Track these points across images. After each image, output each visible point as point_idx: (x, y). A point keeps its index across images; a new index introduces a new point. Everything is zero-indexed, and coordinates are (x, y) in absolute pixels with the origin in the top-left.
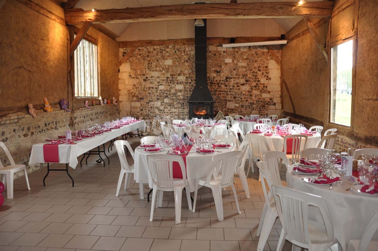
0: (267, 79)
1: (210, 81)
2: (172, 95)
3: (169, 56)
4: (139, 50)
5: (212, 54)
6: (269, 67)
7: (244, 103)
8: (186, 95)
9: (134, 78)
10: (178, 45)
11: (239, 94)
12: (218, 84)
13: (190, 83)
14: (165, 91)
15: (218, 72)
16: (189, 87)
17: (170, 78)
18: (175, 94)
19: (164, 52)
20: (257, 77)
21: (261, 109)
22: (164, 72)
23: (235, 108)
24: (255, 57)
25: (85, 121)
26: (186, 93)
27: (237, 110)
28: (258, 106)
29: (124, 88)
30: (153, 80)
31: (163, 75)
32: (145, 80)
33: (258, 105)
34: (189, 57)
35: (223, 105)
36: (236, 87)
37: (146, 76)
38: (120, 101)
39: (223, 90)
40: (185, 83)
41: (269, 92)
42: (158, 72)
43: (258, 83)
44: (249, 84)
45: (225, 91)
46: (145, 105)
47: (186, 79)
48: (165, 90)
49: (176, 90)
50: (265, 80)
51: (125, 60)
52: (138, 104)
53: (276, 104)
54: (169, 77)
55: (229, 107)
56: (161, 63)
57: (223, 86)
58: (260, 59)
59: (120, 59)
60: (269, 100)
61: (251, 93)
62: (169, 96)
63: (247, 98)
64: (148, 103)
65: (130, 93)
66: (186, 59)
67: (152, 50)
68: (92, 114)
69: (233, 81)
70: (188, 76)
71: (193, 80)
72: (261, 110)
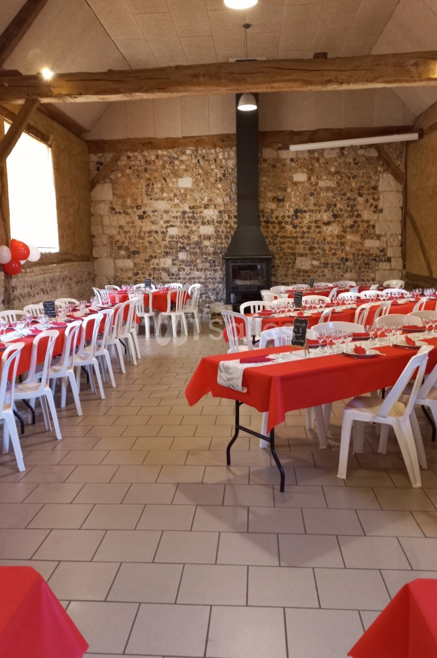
0: (374, 212)
1: (265, 219)
2: (193, 246)
3: (186, 170)
4: (129, 157)
5: (269, 164)
6: (380, 189)
7: (330, 259)
8: (219, 246)
9: (120, 213)
10: (204, 148)
11: (320, 242)
12: (280, 223)
13: (227, 222)
14: (179, 238)
15: (279, 200)
16: (225, 230)
17: (188, 213)
18: (198, 244)
19: (177, 162)
20: (355, 209)
21: (362, 269)
22: (176, 201)
23: (313, 269)
24: (352, 169)
25: (32, 294)
26: (219, 241)
27: (315, 272)
28: (355, 264)
29: (101, 232)
30: (156, 216)
31: (175, 208)
32: (141, 217)
33: (356, 262)
34: (225, 171)
35: (290, 263)
36: (313, 228)
37: (143, 209)
38: (94, 258)
39: (288, 235)
40: (217, 222)
41: (379, 237)
42: (166, 201)
43: (357, 219)
44: (339, 221)
45: (292, 237)
46: (143, 264)
47: (219, 215)
48: (180, 235)
49: (200, 237)
50: (371, 213)
51: (101, 178)
52: (129, 263)
53: (392, 260)
54: (188, 211)
55: (299, 267)
56: (171, 185)
57: (289, 228)
58: (363, 173)
59: (93, 176)
60: (379, 253)
61: (343, 240)
62: (187, 248)
63: (336, 249)
64: (149, 260)
65: (114, 241)
66: (219, 175)
67: (153, 158)
68: (44, 282)
69: (308, 217)
70: (222, 208)
71: (233, 218)
72: (363, 272)
